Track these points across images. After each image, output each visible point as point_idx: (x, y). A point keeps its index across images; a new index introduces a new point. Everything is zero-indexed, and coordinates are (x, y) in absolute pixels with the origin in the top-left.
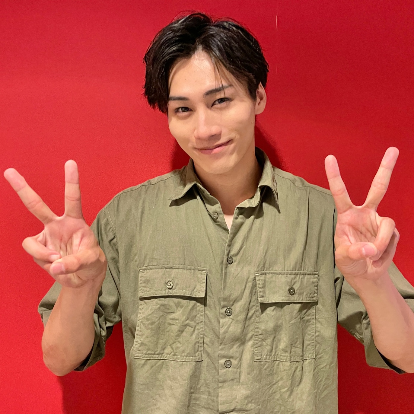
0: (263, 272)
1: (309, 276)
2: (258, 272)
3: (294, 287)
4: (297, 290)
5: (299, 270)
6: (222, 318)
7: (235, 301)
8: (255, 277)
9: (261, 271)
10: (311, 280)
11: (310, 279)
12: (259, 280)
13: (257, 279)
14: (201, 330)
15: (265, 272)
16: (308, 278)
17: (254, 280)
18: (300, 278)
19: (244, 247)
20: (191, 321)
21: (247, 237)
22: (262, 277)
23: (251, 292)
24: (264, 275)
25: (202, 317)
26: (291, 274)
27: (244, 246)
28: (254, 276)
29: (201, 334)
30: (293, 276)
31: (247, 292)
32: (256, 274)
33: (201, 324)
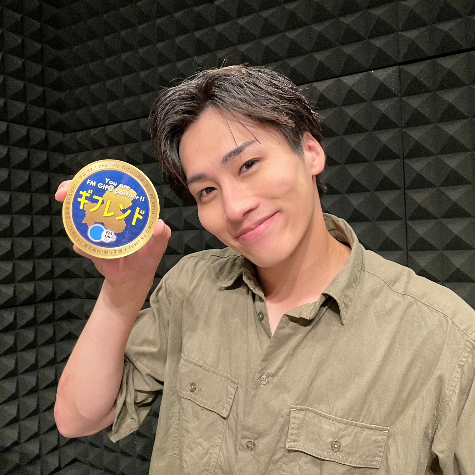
0: (303, 407)
1: (370, 432)
2: (296, 406)
3: (342, 441)
4: (344, 447)
5: (355, 419)
6: (241, 450)
7: (260, 435)
8: (290, 412)
9: (301, 405)
10: (373, 438)
11: (372, 435)
12: (295, 418)
13: (292, 415)
14: (215, 455)
15: (307, 408)
16: (368, 434)
17: (288, 415)
18: (354, 431)
19: (285, 368)
20: (205, 441)
21: (292, 354)
22: (301, 415)
23: (281, 430)
24: (304, 412)
25: (220, 441)
26: (340, 422)
27: (285, 366)
28: (288, 411)
29: (213, 461)
30: (342, 426)
31: (277, 428)
32: (292, 408)
33: (217, 448)
